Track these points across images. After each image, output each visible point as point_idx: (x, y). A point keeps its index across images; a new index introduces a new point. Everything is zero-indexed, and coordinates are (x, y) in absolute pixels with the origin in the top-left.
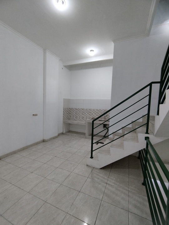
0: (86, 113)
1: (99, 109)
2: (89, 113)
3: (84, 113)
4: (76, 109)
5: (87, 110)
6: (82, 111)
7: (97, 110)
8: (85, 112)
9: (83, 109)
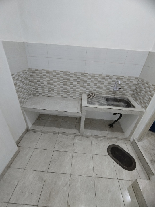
0: (75, 83)
1: (104, 74)
2: (82, 83)
3: (68, 83)
4: (48, 72)
5: (75, 75)
7: (100, 75)
8: (72, 80)
9: (65, 74)
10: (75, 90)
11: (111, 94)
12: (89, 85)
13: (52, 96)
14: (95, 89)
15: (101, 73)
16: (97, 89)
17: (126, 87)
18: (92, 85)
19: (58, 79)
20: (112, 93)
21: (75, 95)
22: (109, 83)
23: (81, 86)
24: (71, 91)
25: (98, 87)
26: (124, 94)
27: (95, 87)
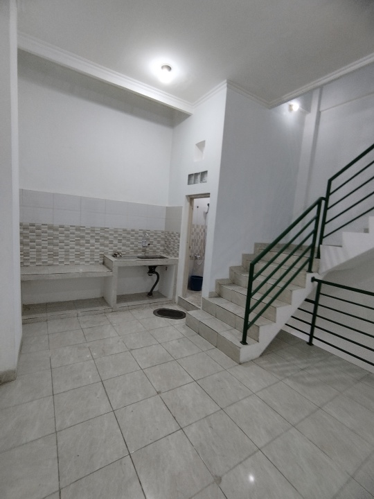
0: (92, 241)
1: (129, 229)
2: (102, 241)
3: (83, 242)
4: (51, 227)
6: (78, 233)
7: (125, 230)
8: (88, 237)
9: (78, 229)
10: (92, 251)
11: (140, 252)
12: (111, 242)
13: (55, 263)
14: (120, 248)
15: (125, 228)
16: (123, 248)
17: (155, 243)
18: (116, 242)
19: (67, 236)
20: (140, 250)
21: (93, 259)
22: (137, 239)
23: (101, 245)
24: (87, 253)
25: (123, 245)
26: (154, 251)
27: (120, 245)
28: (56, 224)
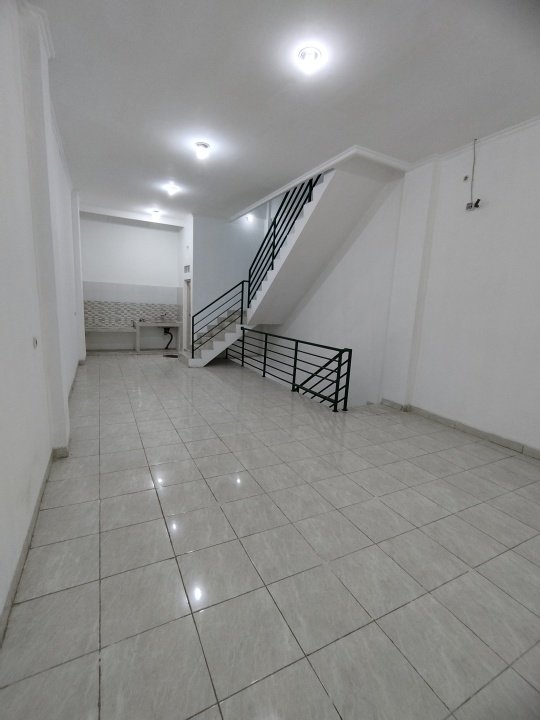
2: (132, 311)
3: (119, 312)
5: (125, 305)
6: (116, 306)
8: (123, 309)
10: (126, 318)
12: (138, 312)
16: (146, 316)
18: (141, 312)
19: (109, 308)
20: (159, 318)
21: (126, 323)
22: (156, 310)
23: (132, 314)
24: (123, 319)
27: (144, 314)
28: (103, 301)
